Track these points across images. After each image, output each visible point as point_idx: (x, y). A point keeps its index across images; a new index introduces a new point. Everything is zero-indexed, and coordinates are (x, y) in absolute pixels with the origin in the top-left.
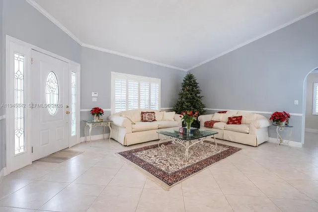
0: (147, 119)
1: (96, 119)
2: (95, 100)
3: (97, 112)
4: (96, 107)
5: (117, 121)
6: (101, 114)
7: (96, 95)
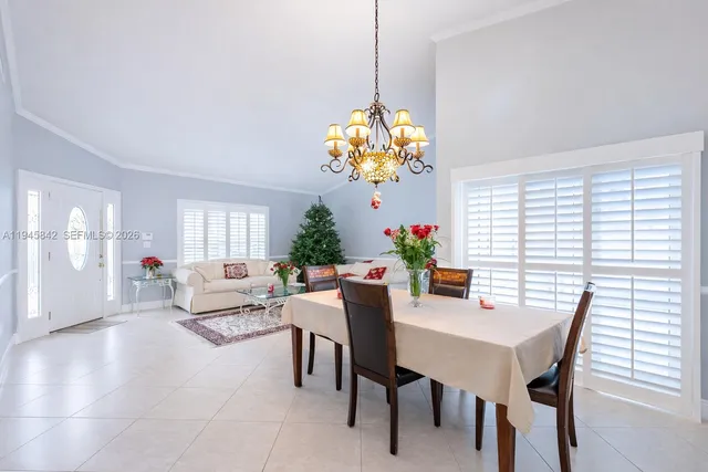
0: (233, 275)
1: (149, 275)
2: (147, 245)
3: (152, 263)
4: (150, 256)
5: (182, 276)
6: (157, 266)
7: (151, 238)
